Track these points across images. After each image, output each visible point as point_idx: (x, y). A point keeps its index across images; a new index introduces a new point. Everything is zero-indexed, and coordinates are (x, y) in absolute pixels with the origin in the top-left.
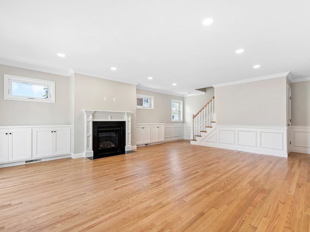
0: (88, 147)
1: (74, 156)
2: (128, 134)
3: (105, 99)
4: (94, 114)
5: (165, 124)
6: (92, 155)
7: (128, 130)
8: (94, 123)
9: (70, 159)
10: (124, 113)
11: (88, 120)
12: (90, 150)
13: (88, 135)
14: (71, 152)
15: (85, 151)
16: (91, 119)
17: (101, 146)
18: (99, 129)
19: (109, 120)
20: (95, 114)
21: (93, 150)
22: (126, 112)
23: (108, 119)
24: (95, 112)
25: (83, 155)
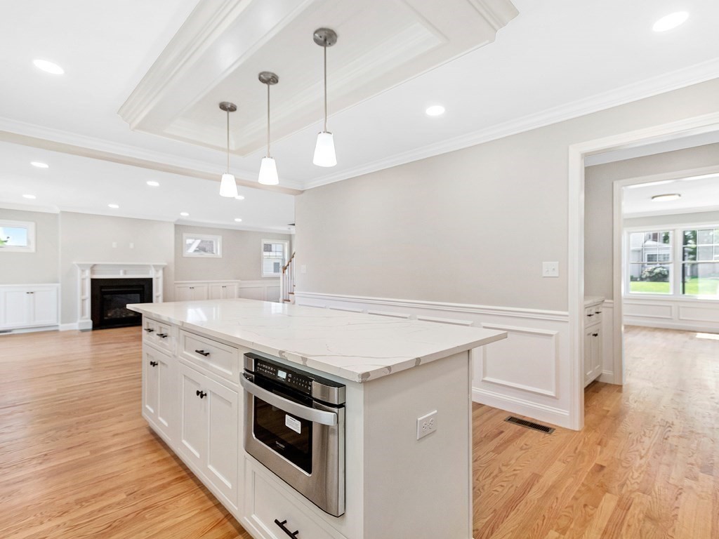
0: (83, 314)
1: (62, 327)
2: (157, 297)
3: (114, 245)
4: (93, 268)
5: (239, 281)
6: (90, 326)
7: (157, 291)
8: (94, 281)
9: (57, 331)
10: (149, 266)
11: (84, 276)
12: (87, 319)
13: (84, 297)
14: (58, 322)
15: (79, 321)
16: (88, 276)
17: (109, 315)
18: (103, 290)
19: (121, 275)
20: (95, 268)
21: (92, 318)
22: (152, 264)
23: (119, 274)
24: (95, 265)
25: (76, 326)
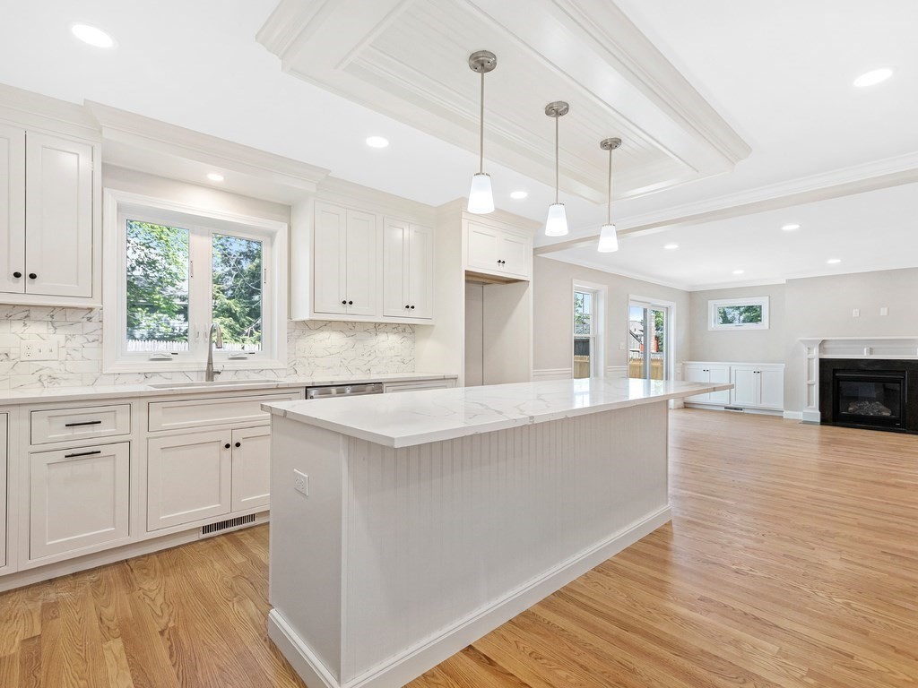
0: (809, 402)
1: (787, 414)
3: (855, 313)
4: (822, 345)
6: (818, 419)
8: (824, 362)
9: (782, 417)
10: (913, 341)
11: (810, 356)
12: (814, 409)
13: (810, 382)
14: (781, 407)
15: (804, 410)
16: (816, 355)
17: (851, 409)
18: (837, 375)
19: (865, 355)
20: (825, 345)
21: (821, 410)
23: (862, 353)
24: (824, 341)
25: (800, 416)
